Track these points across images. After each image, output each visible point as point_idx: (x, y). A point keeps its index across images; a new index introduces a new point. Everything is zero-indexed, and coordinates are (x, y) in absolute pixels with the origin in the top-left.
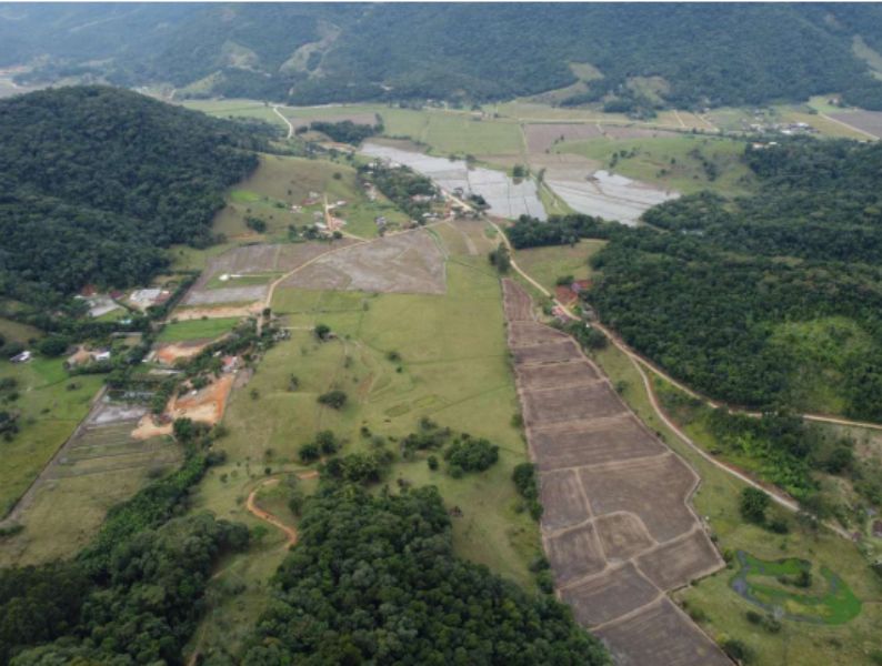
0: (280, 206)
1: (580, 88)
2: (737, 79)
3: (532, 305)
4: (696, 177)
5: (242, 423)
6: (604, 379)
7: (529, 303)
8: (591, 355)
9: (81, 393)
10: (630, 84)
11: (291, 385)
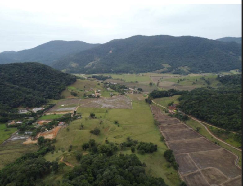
0: (81, 90)
1: (165, 69)
2: (209, 66)
3: (161, 111)
4: (204, 84)
5: (62, 138)
6: (190, 128)
7: (160, 111)
8: (184, 122)
9: (9, 132)
10: (179, 68)
11: (81, 128)
